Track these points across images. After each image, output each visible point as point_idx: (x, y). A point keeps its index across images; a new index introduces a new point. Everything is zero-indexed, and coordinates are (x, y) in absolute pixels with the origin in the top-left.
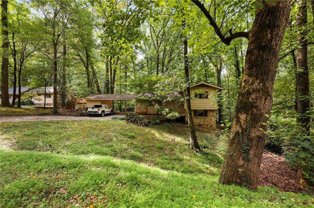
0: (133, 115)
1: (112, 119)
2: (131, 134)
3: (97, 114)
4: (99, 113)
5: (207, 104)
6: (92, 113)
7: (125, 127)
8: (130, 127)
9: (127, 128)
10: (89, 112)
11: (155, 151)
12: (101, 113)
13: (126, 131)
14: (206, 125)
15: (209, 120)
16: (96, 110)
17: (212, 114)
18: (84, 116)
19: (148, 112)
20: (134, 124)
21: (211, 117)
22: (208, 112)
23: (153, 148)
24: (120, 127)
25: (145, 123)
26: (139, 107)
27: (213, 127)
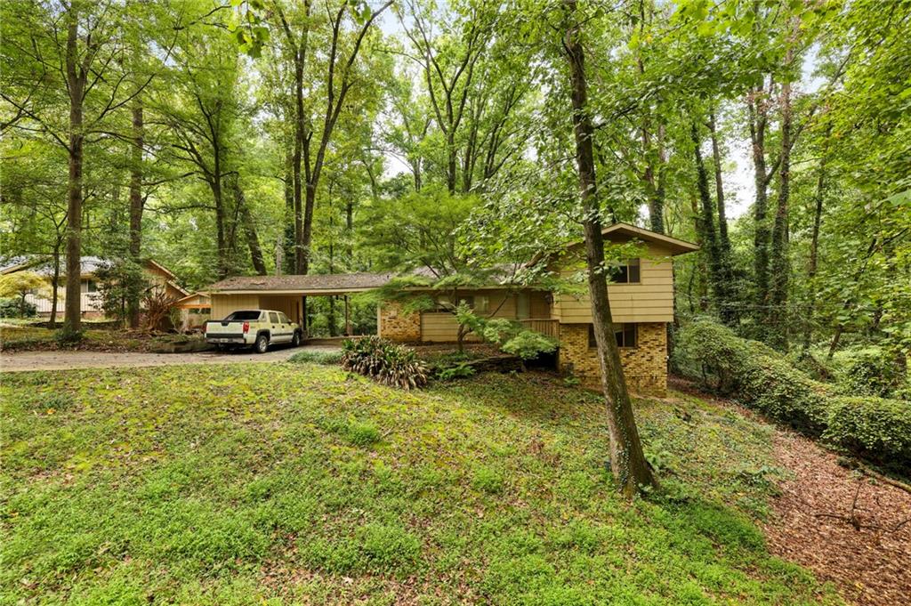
0: (373, 346)
1: (294, 360)
2: (362, 425)
3: (241, 344)
4: (248, 342)
5: (636, 304)
6: (221, 340)
7: (339, 393)
8: (357, 394)
9: (348, 398)
10: (210, 336)
11: (472, 505)
12: (254, 341)
13: (343, 410)
14: (634, 378)
15: (644, 359)
16: (236, 328)
17: (654, 337)
18: (192, 351)
19: (425, 333)
20: (377, 380)
21: (650, 348)
22: (641, 331)
23: (460, 490)
24: (317, 394)
25: (418, 377)
26: (395, 318)
27: (659, 384)
